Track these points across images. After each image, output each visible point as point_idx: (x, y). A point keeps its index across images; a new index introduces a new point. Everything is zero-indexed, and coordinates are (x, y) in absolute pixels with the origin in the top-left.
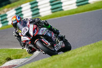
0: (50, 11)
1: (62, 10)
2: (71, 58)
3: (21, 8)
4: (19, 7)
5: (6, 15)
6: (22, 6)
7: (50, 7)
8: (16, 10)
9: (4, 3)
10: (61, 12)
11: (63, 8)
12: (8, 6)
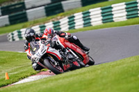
0: (101, 22)
1: (113, 21)
2: (120, 67)
3: (74, 17)
4: (72, 15)
5: (59, 22)
6: (75, 15)
7: (102, 18)
8: (69, 18)
9: (57, 11)
10: (112, 23)
11: (114, 19)
12: (62, 14)
